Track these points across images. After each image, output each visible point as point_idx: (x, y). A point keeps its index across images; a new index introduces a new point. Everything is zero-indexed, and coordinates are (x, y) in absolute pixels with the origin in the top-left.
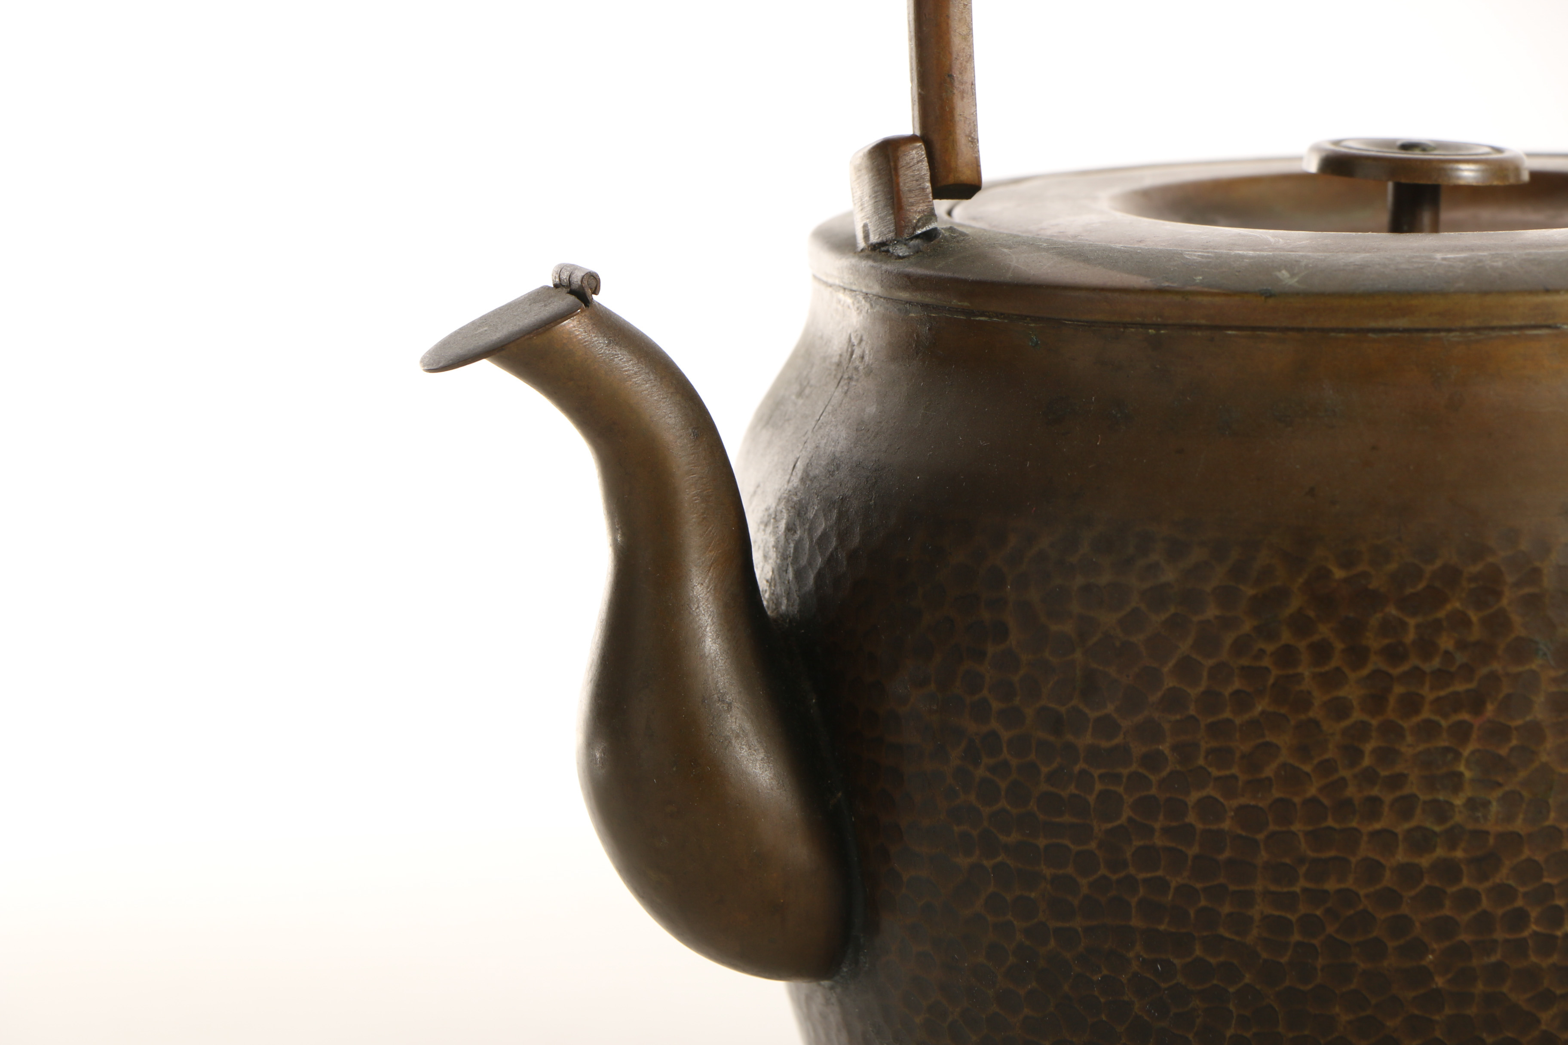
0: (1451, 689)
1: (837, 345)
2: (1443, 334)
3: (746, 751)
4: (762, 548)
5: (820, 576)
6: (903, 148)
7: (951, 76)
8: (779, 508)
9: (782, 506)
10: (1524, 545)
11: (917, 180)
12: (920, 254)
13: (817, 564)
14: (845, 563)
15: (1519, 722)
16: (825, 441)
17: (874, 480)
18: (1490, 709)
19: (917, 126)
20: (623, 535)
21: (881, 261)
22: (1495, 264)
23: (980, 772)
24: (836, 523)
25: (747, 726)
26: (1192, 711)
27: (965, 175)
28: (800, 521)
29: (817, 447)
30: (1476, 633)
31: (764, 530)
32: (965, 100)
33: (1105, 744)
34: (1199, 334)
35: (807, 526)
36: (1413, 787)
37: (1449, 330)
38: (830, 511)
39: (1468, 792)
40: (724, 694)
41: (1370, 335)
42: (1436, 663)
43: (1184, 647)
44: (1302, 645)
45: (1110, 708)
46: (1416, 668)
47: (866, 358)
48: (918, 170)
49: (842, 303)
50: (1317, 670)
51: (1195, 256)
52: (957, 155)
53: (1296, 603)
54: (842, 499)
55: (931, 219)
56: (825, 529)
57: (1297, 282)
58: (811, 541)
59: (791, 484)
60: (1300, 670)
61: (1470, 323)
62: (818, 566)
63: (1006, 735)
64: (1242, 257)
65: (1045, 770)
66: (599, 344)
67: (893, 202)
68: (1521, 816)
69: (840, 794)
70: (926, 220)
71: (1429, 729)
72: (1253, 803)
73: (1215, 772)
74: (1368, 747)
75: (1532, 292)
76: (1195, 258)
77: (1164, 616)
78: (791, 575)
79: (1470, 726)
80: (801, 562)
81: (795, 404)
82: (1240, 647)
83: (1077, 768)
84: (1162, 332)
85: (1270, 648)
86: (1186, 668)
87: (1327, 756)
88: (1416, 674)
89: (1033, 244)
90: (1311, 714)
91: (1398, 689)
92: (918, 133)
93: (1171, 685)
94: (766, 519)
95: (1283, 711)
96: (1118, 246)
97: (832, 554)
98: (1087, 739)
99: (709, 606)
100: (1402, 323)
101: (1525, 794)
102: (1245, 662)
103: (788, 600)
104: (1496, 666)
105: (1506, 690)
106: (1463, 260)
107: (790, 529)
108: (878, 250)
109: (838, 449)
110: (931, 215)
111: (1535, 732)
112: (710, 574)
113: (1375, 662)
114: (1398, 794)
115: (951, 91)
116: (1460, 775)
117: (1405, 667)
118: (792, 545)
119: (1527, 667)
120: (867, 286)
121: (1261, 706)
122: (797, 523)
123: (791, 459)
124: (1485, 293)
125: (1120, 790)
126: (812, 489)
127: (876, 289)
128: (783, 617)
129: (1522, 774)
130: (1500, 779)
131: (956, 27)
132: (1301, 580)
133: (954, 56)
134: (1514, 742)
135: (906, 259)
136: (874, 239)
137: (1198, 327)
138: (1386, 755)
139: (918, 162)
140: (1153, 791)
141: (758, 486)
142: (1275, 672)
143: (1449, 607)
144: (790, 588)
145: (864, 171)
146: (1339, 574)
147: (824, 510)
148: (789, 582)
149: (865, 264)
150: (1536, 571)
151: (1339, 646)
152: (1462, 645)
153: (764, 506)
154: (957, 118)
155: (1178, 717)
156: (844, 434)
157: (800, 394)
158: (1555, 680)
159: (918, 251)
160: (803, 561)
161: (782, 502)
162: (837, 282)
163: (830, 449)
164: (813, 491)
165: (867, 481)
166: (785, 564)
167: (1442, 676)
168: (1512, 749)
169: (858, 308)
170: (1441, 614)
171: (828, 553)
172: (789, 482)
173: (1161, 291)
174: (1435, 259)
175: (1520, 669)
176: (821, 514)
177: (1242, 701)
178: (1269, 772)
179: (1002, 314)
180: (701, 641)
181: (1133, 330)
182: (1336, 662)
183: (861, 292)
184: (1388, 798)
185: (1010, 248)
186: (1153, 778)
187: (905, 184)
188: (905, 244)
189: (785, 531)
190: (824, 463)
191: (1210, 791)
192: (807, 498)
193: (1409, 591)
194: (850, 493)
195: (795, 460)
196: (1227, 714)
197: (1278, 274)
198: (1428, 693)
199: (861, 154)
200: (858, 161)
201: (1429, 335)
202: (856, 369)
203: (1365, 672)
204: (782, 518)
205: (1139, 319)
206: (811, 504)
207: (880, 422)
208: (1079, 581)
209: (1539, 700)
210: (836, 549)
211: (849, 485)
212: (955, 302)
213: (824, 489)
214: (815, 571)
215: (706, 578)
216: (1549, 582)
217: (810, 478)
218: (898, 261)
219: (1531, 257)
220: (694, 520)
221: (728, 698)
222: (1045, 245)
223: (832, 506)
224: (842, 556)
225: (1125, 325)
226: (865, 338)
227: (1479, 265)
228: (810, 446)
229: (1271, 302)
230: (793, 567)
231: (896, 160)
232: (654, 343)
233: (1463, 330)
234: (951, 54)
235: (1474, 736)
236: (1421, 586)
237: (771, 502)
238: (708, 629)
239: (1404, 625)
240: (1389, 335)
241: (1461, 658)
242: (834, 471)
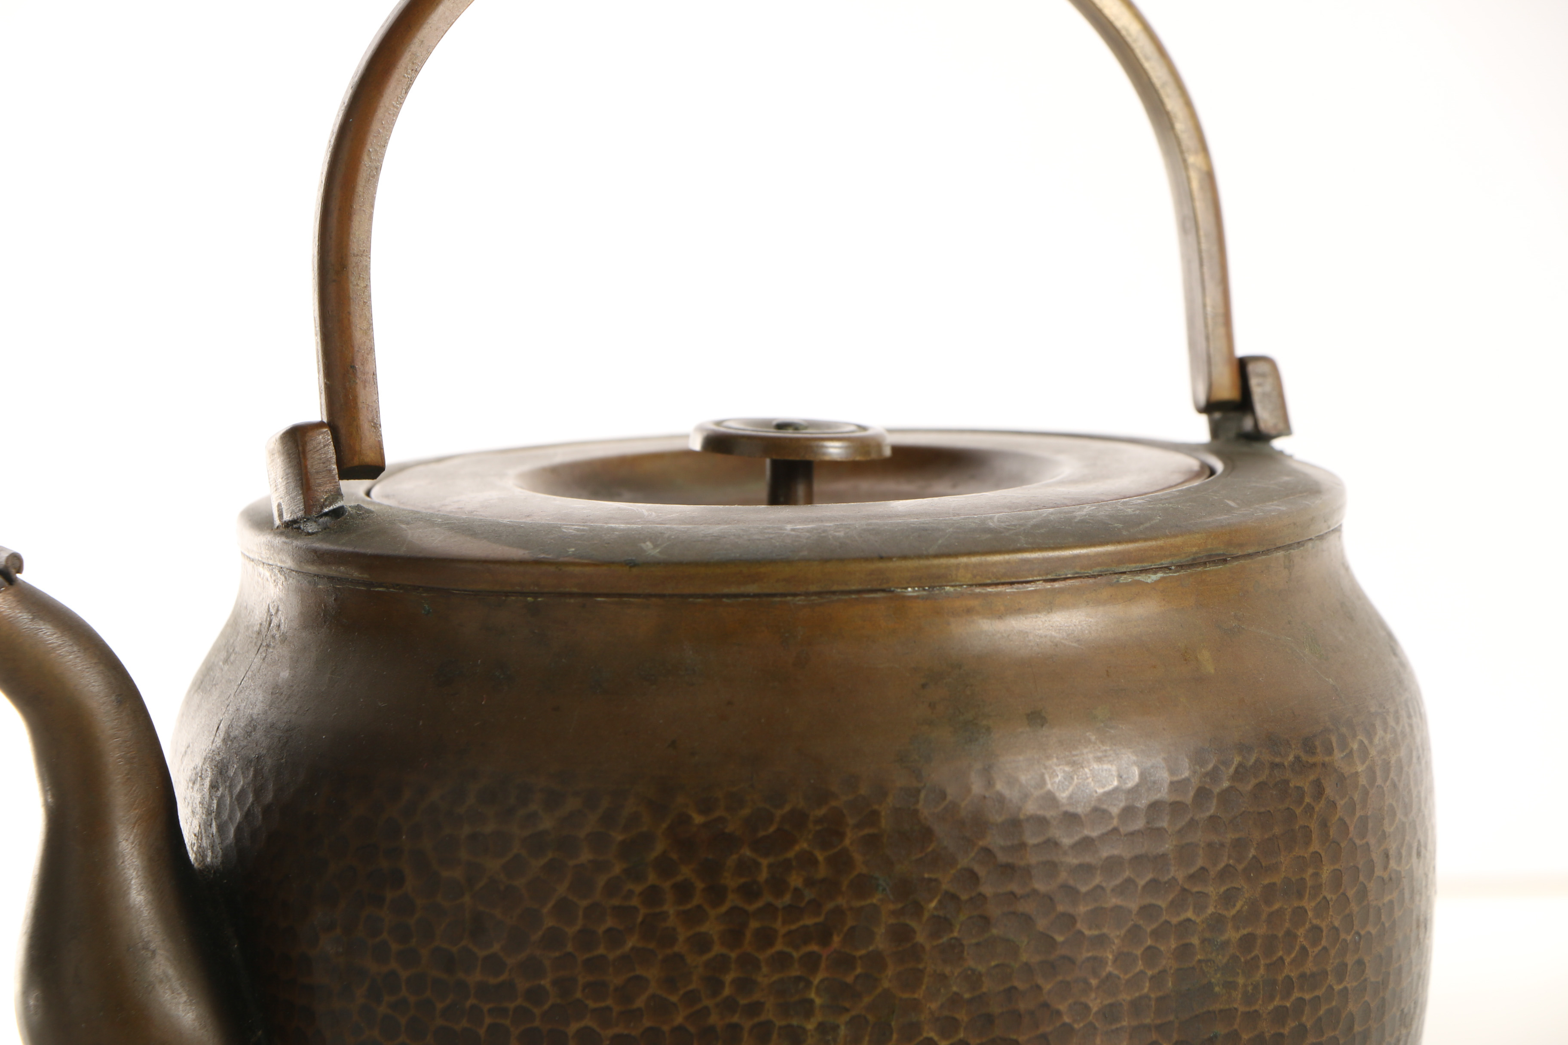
0: (801, 923)
1: (259, 615)
2: (789, 598)
3: (169, 995)
4: (191, 804)
5: (239, 830)
6: (310, 434)
7: (353, 367)
8: (205, 767)
9: (207, 765)
10: (863, 790)
11: (324, 463)
12: (328, 530)
13: (237, 819)
14: (260, 817)
15: (863, 952)
16: (244, 704)
17: (285, 740)
18: (836, 940)
19: (325, 413)
20: (53, 796)
21: (293, 537)
22: (837, 534)
23: (382, 1009)
24: (252, 780)
25: (171, 972)
26: (570, 948)
27: (370, 458)
28: (221, 779)
29: (237, 710)
30: (822, 872)
31: (192, 788)
32: (367, 389)
33: (492, 981)
34: (572, 601)
35: (228, 784)
36: (769, 1013)
37: (795, 595)
38: (248, 769)
39: (818, 1017)
40: (148, 942)
41: (724, 600)
42: (787, 899)
43: (562, 889)
44: (667, 885)
45: (496, 948)
46: (769, 905)
47: (282, 627)
48: (325, 453)
49: (262, 576)
50: (681, 908)
51: (570, 529)
52: (361, 439)
53: (660, 847)
54: (258, 757)
55: (338, 498)
56: (243, 786)
57: (660, 552)
58: (231, 797)
59: (214, 745)
60: (665, 908)
61: (813, 588)
62: (238, 821)
63: (404, 974)
64: (613, 530)
65: (440, 1006)
66: (23, 618)
67: (302, 483)
68: (867, 1038)
69: (260, 1033)
70: (333, 499)
71: (782, 961)
72: (626, 1032)
73: (591, 1004)
74: (728, 978)
75: (867, 559)
76: (571, 531)
77: (542, 862)
78: (214, 829)
79: (819, 957)
80: (223, 817)
81: (222, 670)
82: (612, 888)
83: (469, 1003)
84: (540, 599)
85: (638, 888)
86: (564, 909)
87: (692, 987)
88: (769, 910)
89: (429, 520)
90: (676, 949)
91: (754, 924)
92: (325, 420)
93: (550, 924)
94: (193, 778)
95: (652, 946)
96: (506, 521)
97: (249, 809)
98: (476, 977)
99: (134, 860)
100: (752, 589)
101: (870, 1017)
102: (616, 902)
103: (212, 853)
104: (841, 901)
105: (850, 922)
106: (809, 531)
107: (214, 786)
108: (291, 528)
109: (255, 711)
110: (338, 494)
111: (876, 961)
112: (135, 831)
113: (732, 900)
114: (756, 1020)
115: (354, 381)
116: (812, 1002)
117: (759, 904)
118: (215, 801)
119: (868, 902)
120: (281, 561)
121: (632, 942)
122: (219, 781)
123: (216, 721)
124: (825, 561)
125: (507, 1022)
126: (232, 749)
127: (289, 563)
128: (207, 869)
129: (867, 1000)
130: (847, 1005)
131: (357, 323)
132: (664, 826)
133: (356, 349)
134: (859, 971)
135: (315, 535)
136: (287, 517)
137: (571, 595)
138: (745, 985)
139: (325, 446)
140: (537, 1023)
141: (188, 747)
142: (643, 911)
143: (797, 848)
144: (214, 841)
145: (277, 455)
146: (698, 819)
147: (242, 769)
148: (213, 836)
149: (278, 541)
150: (875, 814)
151: (700, 885)
152: (810, 882)
153: (193, 765)
154: (360, 405)
155: (557, 954)
156: (261, 698)
157: (226, 661)
158: (893, 913)
159: (325, 528)
160: (225, 816)
161: (207, 761)
162: (257, 557)
163: (249, 711)
164: (233, 750)
165: (279, 741)
166: (210, 819)
167: (793, 912)
168: (857, 977)
169: (275, 581)
170: (791, 854)
171: (246, 809)
172: (213, 742)
173: (537, 562)
174: (786, 530)
175: (863, 903)
176: (240, 772)
177: (614, 938)
178: (640, 1003)
179: (398, 585)
180: (126, 893)
181: (513, 598)
182: (696, 901)
183: (277, 566)
184: (747, 1024)
185: (408, 523)
186: (537, 1011)
187: (312, 466)
188: (315, 522)
189: (209, 788)
190: (243, 725)
191: (588, 1022)
192: (228, 757)
193: (761, 834)
194: (265, 752)
195: (219, 722)
196: (601, 951)
197: (643, 545)
198: (781, 927)
199: (274, 440)
200: (272, 446)
201: (777, 599)
202: (273, 637)
203: (724, 909)
204: (207, 777)
205: (518, 588)
206: (231, 762)
207: (292, 686)
208: (467, 830)
209: (880, 931)
210: (253, 804)
211: (264, 745)
212: (356, 574)
213: (242, 749)
214: (236, 825)
215: (130, 835)
216: (885, 823)
217: (231, 738)
218: (307, 537)
219: (871, 527)
220: (118, 781)
221: (152, 946)
222: (440, 520)
223: (249, 764)
224: (258, 810)
225: (507, 594)
226: (280, 608)
227: (823, 535)
228: (231, 709)
229: (635, 571)
230: (216, 822)
231: (304, 445)
232: (79, 617)
233: (807, 594)
234: (352, 347)
235: (823, 965)
236: (772, 829)
237: (198, 761)
238: (133, 882)
239: (757, 865)
240: (741, 600)
241: (809, 894)
242: (251, 732)
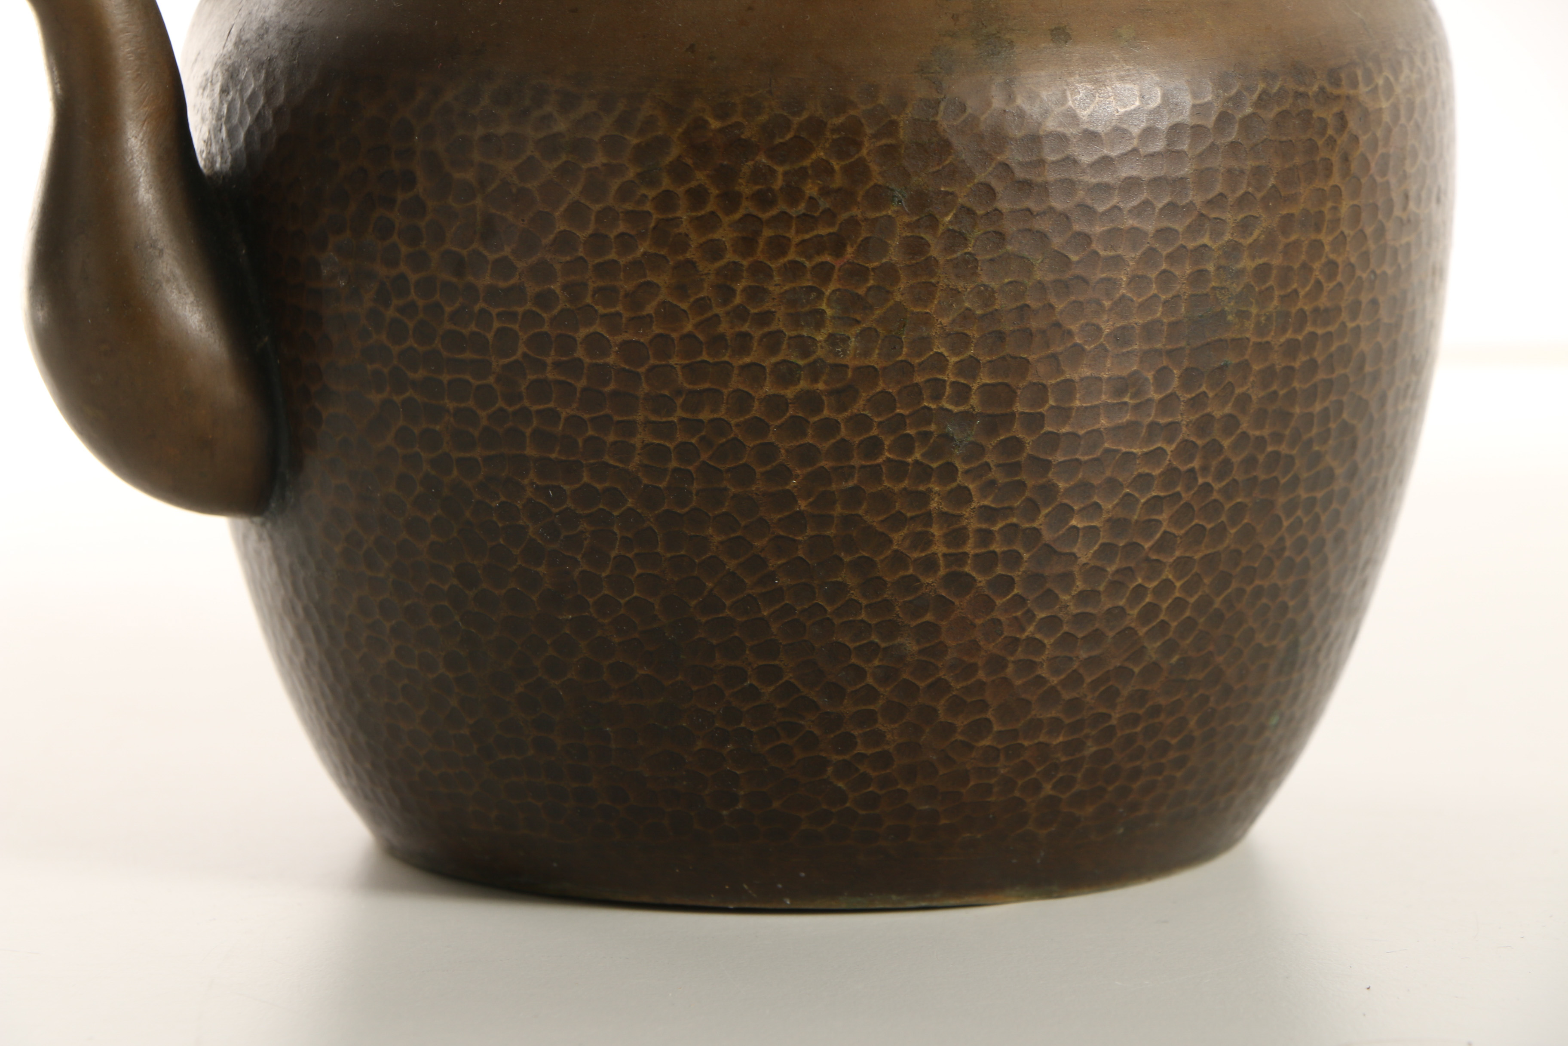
0: (815, 233)
3: (176, 295)
4: (200, 112)
5: (249, 133)
8: (216, 72)
9: (218, 70)
13: (247, 122)
14: (271, 120)
15: (876, 264)
16: (257, 7)
17: (298, 41)
18: (850, 251)
23: (391, 313)
24: (264, 83)
25: (178, 271)
26: (581, 253)
28: (232, 82)
29: (250, 13)
30: (838, 181)
33: (502, 284)
35: (239, 87)
36: (779, 324)
38: (259, 71)
39: (829, 329)
40: (156, 241)
42: (802, 208)
43: (574, 193)
44: (681, 190)
45: (507, 251)
46: (783, 213)
50: (694, 214)
53: (675, 151)
54: (270, 60)
56: (254, 89)
58: (242, 101)
59: (226, 49)
60: (678, 214)
62: (248, 124)
63: (413, 277)
65: (448, 309)
69: (266, 339)
71: (794, 270)
72: (635, 338)
73: (601, 310)
74: (740, 286)
77: (556, 164)
78: (224, 134)
79: (832, 267)
80: (233, 121)
82: (625, 193)
83: (477, 308)
85: (652, 193)
86: (576, 212)
87: (703, 294)
88: (784, 218)
90: (688, 255)
91: (768, 233)
93: (562, 228)
94: (204, 84)
95: (663, 251)
97: (260, 112)
98: (485, 280)
99: (143, 158)
101: (881, 330)
102: (629, 206)
103: (222, 158)
104: (856, 212)
105: (864, 233)
107: (224, 91)
109: (268, 14)
111: (890, 273)
112: (144, 128)
113: (747, 207)
114: (766, 330)
116: (823, 312)
117: (774, 212)
118: (225, 106)
119: (884, 213)
121: (643, 247)
122: (230, 85)
123: (227, 26)
125: (516, 327)
126: (244, 53)
128: (216, 175)
129: (878, 312)
130: (858, 317)
132: (680, 130)
134: (871, 283)
138: (756, 294)
140: (546, 328)
141: (199, 54)
142: (656, 216)
143: (814, 156)
144: (223, 146)
146: (715, 124)
147: (253, 71)
148: (222, 141)
150: (894, 123)
151: (714, 191)
152: (825, 192)
153: (203, 72)
155: (568, 258)
158: (908, 225)
160: (235, 120)
161: (218, 66)
163: (262, 14)
165: (292, 42)
166: (219, 123)
167: (807, 221)
168: (869, 289)
170: (807, 163)
171: (256, 112)
172: (224, 47)
175: (878, 214)
176: (251, 76)
177: (626, 243)
178: (649, 309)
180: (134, 191)
182: (711, 206)
184: (757, 334)
186: (546, 316)
189: (220, 93)
190: (254, 28)
191: (597, 328)
192: (239, 61)
193: (777, 141)
194: (277, 54)
195: (230, 27)
196: (612, 256)
198: (794, 236)
203: (737, 216)
204: (218, 81)
206: (242, 66)
208: (480, 131)
209: (894, 243)
210: (263, 107)
211: (276, 47)
213: (254, 52)
214: (246, 128)
215: (140, 132)
216: (904, 134)
217: (242, 42)
220: (128, 76)
221: (160, 245)
223: (260, 67)
224: (269, 113)
228: (244, 13)
230: (226, 126)
235: (835, 276)
236: (788, 137)
237: (209, 67)
238: (141, 180)
239: (773, 172)
241: (824, 204)
242: (263, 35)
